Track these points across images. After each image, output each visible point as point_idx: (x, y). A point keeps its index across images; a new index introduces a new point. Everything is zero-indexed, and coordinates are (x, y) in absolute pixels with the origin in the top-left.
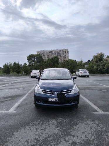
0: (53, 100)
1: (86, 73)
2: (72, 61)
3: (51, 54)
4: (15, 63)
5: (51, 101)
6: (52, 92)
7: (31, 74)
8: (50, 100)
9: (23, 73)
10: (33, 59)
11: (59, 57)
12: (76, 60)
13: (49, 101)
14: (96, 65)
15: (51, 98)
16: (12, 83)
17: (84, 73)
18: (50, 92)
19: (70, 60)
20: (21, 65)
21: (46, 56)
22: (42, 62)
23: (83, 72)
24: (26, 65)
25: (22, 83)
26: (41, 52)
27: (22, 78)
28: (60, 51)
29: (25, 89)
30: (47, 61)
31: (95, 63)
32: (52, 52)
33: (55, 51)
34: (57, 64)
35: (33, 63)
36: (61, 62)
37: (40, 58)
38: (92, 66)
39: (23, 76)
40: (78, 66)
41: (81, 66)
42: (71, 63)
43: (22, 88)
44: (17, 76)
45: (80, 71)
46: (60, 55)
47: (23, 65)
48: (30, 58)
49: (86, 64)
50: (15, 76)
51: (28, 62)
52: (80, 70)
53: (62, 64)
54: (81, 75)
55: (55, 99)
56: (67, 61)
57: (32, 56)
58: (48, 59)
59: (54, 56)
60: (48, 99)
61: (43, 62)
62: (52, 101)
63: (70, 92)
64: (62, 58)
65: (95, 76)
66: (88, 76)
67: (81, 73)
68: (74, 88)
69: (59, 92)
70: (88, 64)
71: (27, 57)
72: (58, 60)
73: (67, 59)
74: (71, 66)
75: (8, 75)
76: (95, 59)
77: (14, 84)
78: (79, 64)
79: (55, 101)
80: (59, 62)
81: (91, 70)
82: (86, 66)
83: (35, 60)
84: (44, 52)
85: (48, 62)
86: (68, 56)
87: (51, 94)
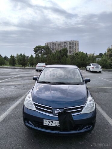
0: (51, 123)
1: (98, 68)
2: (83, 53)
3: (60, 46)
4: (21, 55)
5: (47, 125)
6: (50, 109)
7: (37, 68)
8: (46, 123)
9: (30, 65)
10: (40, 51)
11: (68, 50)
12: (86, 53)
13: (44, 124)
14: (110, 58)
15: (47, 121)
16: (13, 78)
17: (96, 68)
18: (47, 108)
19: (80, 52)
20: (28, 57)
21: (55, 48)
22: (49, 54)
23: (94, 67)
24: (33, 57)
25: (24, 78)
26: (50, 43)
27: (27, 71)
28: (70, 43)
29: (24, 87)
30: (55, 53)
31: (109, 57)
32: (61, 43)
33: (64, 43)
34: (65, 57)
35: (40, 55)
36: (70, 54)
37: (48, 50)
38: (104, 60)
39: (29, 69)
40: (89, 59)
41: (93, 59)
42: (81, 56)
43: (22, 85)
44: (23, 68)
45: (92, 66)
46: (70, 47)
47: (29, 57)
48: (37, 49)
49: (97, 57)
50: (20, 68)
51: (35, 54)
52: (91, 64)
53: (71, 56)
54: (92, 70)
55: (54, 122)
56: (77, 54)
57: (39, 48)
58: (57, 51)
59: (63, 48)
60: (43, 121)
61: (51, 54)
62: (50, 125)
63: (80, 111)
64: (71, 50)
65: (109, 71)
66: (100, 72)
67: (93, 68)
68: (88, 102)
69: (63, 110)
70: (100, 57)
71: (34, 49)
72: (67, 52)
73: (77, 52)
74: (81, 60)
75: (13, 67)
76: (109, 52)
77: (15, 79)
78: (90, 57)
79: (53, 125)
80: (68, 54)
81: (104, 65)
82: (97, 59)
83: (43, 51)
84: (53, 44)
85: (56, 55)
86: (78, 48)
87: (47, 112)
